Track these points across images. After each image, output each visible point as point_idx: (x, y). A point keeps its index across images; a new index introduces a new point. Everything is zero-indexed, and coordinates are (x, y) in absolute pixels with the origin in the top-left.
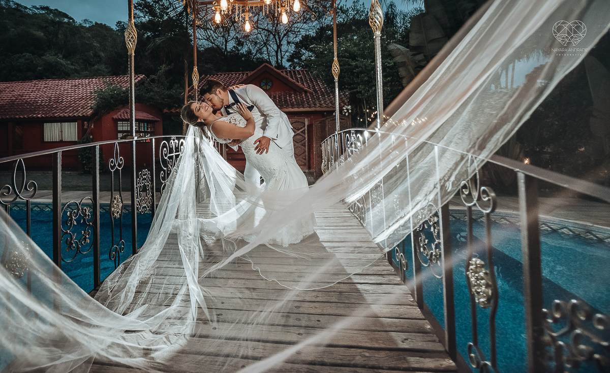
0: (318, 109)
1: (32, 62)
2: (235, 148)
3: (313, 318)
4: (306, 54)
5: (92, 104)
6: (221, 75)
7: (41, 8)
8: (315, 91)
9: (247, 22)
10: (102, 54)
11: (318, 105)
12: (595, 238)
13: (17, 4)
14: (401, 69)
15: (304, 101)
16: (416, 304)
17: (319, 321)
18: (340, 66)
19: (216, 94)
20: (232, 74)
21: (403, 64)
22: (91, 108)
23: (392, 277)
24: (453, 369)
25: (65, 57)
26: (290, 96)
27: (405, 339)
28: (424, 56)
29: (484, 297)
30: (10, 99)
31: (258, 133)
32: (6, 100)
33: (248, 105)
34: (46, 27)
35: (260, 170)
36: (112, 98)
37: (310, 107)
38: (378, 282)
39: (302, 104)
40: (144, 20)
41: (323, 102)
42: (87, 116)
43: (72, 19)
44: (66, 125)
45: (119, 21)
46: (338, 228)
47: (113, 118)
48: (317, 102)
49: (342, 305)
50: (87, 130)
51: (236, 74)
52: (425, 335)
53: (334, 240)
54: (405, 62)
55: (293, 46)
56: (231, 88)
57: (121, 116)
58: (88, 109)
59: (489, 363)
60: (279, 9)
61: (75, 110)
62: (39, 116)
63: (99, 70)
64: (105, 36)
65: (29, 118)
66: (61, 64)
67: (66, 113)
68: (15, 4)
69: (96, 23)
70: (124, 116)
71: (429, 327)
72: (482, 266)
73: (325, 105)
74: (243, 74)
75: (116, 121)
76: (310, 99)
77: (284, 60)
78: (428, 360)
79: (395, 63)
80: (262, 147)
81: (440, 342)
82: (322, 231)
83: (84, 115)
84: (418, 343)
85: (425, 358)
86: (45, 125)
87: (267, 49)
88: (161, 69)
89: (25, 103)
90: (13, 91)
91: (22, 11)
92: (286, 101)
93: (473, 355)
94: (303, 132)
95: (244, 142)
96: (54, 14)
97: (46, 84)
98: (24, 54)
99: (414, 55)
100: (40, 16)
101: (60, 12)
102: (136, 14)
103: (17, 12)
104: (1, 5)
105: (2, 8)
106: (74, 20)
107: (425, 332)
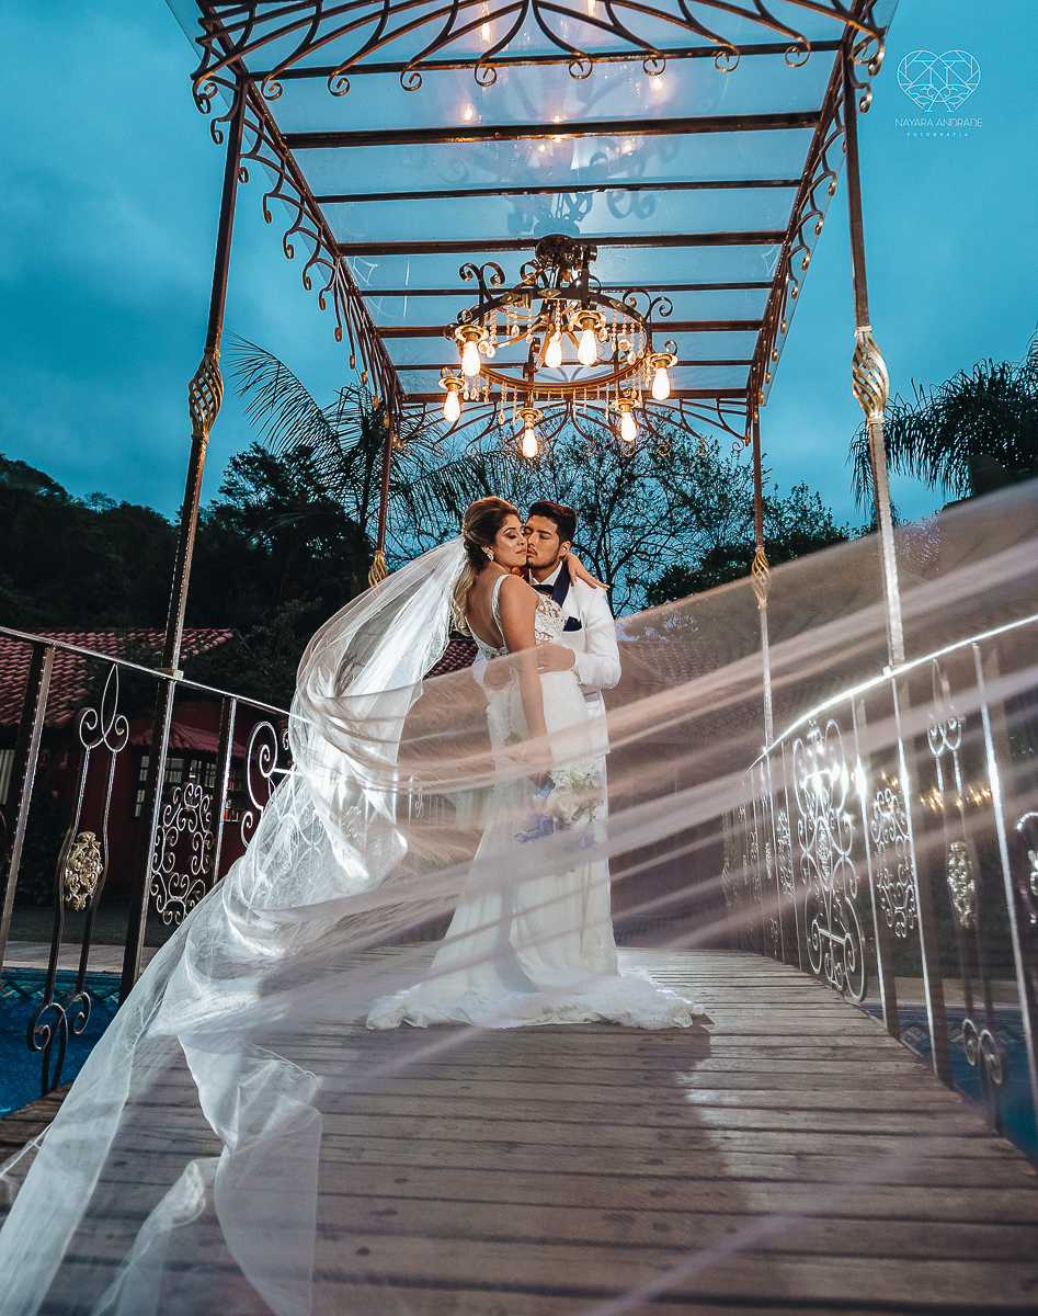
40: (253, 499)
43: (61, 489)
55: (643, 592)
58: (60, 710)
64: (144, 537)
69: (125, 506)
75: (138, 753)
96: (14, 472)
101: (30, 470)
102: (235, 483)
106: (64, 494)
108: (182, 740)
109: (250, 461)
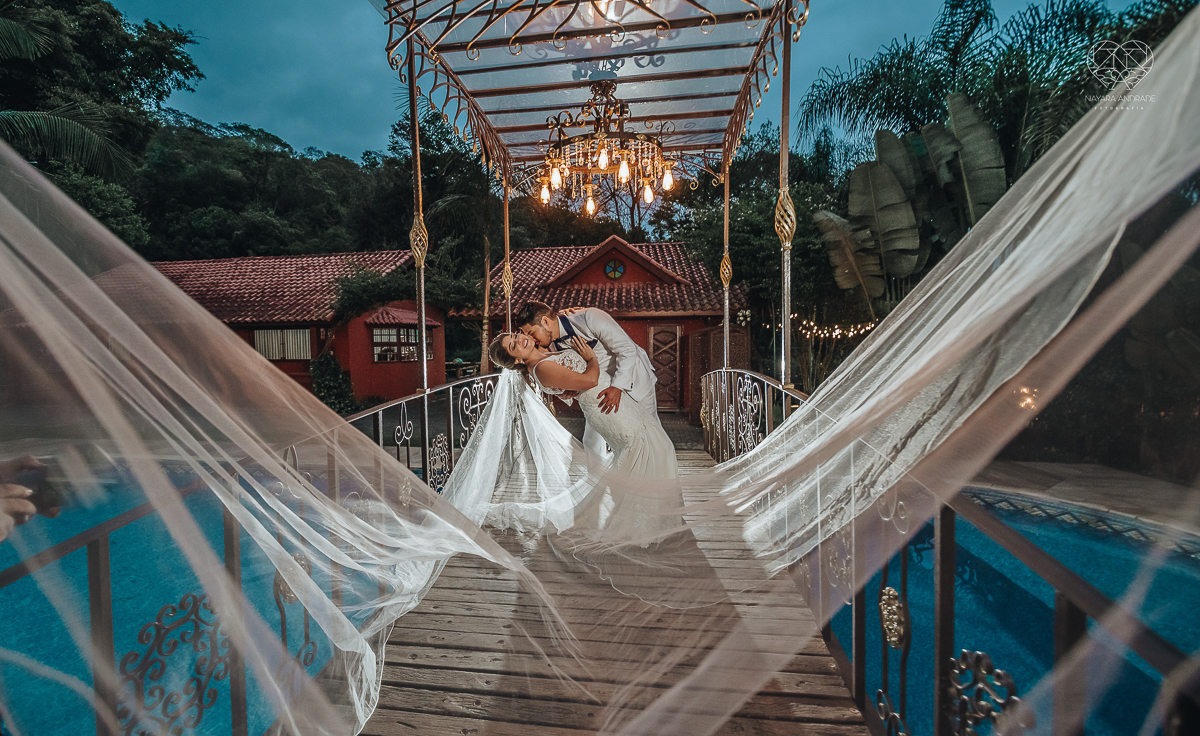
0: (698, 313)
1: (225, 221)
2: (569, 402)
4: (681, 211)
5: (332, 300)
6: (541, 251)
7: (235, 127)
8: (694, 280)
9: (590, 199)
10: (343, 210)
11: (698, 306)
13: (195, 121)
14: (832, 254)
15: (676, 299)
16: (821, 635)
19: (541, 325)
20: (559, 251)
21: (837, 245)
22: (331, 307)
23: (791, 596)
24: (858, 720)
25: (278, 213)
26: (654, 292)
27: (801, 682)
29: (895, 636)
30: (197, 291)
31: (604, 382)
33: (589, 339)
34: (245, 162)
35: (606, 436)
36: (364, 291)
37: (684, 310)
39: (672, 305)
40: (409, 152)
42: (325, 320)
43: (288, 146)
44: (290, 334)
45: (367, 152)
47: (365, 322)
48: (697, 301)
50: (324, 341)
51: (565, 250)
52: (827, 676)
54: (840, 242)
56: (562, 312)
57: (378, 318)
58: (327, 309)
59: (897, 715)
60: (641, 181)
61: (305, 310)
62: (248, 319)
63: (336, 235)
64: (344, 176)
66: (273, 225)
67: (290, 315)
68: (191, 121)
69: (329, 155)
70: (383, 318)
72: (896, 598)
73: (709, 307)
74: (577, 250)
75: (371, 327)
76: (686, 296)
77: (643, 223)
78: (827, 708)
79: (823, 244)
80: (609, 403)
81: (846, 685)
83: (320, 320)
84: (818, 686)
85: (824, 706)
86: (257, 332)
87: (617, 203)
88: (443, 244)
89: (223, 298)
90: (202, 276)
91: (203, 133)
92: (646, 298)
93: (881, 704)
94: (673, 348)
95: (583, 395)
96: (258, 136)
97: (254, 264)
98: (211, 208)
99: (856, 230)
100: (235, 141)
101: (267, 135)
102: (397, 143)
103: (194, 136)
104: (167, 121)
105: (169, 127)
106: (291, 150)
107: (827, 673)
108: (394, 318)
109: (402, 127)
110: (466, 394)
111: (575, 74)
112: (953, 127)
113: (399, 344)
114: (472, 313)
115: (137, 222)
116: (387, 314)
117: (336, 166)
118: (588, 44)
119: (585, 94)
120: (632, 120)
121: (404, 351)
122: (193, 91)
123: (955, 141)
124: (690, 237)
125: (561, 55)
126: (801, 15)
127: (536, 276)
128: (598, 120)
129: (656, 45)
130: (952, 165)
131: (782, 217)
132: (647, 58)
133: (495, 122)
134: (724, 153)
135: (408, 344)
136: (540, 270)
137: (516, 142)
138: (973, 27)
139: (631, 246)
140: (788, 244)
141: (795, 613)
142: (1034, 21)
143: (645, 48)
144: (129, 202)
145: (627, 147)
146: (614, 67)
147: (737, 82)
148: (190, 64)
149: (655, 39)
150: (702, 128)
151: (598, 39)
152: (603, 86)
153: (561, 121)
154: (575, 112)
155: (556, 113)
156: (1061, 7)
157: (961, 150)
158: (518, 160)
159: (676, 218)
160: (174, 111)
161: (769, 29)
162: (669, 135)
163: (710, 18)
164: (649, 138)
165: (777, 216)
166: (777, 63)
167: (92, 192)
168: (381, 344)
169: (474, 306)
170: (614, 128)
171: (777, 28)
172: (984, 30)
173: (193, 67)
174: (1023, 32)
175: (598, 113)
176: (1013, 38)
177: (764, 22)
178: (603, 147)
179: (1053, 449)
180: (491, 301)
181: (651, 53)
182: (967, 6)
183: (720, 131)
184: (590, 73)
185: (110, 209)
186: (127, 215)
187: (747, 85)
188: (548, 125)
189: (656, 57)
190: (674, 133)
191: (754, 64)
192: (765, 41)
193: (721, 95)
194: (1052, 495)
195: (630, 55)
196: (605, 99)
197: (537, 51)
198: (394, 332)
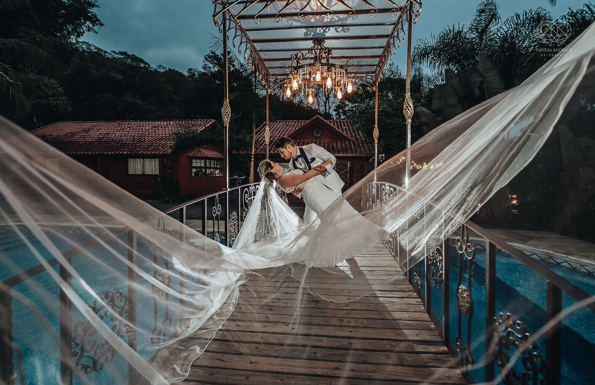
0: (358, 155)
1: (113, 101)
3: (358, 321)
4: (349, 105)
5: (171, 144)
6: (280, 122)
7: (120, 53)
8: (356, 139)
9: (310, 96)
10: (177, 98)
11: (359, 151)
12: (555, 262)
13: (98, 48)
16: (426, 311)
17: (362, 323)
18: (379, 131)
20: (289, 122)
21: (427, 123)
22: (171, 148)
23: (411, 293)
24: (446, 352)
25: (141, 98)
26: (337, 144)
27: (418, 334)
28: (443, 118)
30: (97, 137)
32: (94, 137)
34: (125, 71)
36: (188, 140)
37: (352, 153)
38: (402, 296)
39: (346, 151)
40: (213, 70)
41: (362, 149)
42: (167, 154)
43: (148, 64)
44: (148, 161)
45: (190, 69)
46: (374, 255)
47: (188, 156)
48: (358, 149)
49: (377, 312)
50: (166, 165)
51: (292, 122)
53: (372, 265)
57: (195, 154)
58: (168, 149)
60: (336, 88)
61: (156, 149)
62: (125, 153)
63: (172, 111)
64: (178, 81)
65: (116, 154)
66: (139, 104)
67: (148, 151)
68: (96, 48)
69: (170, 69)
70: (198, 154)
71: (433, 326)
73: (364, 152)
74: (298, 122)
75: (191, 159)
76: (353, 147)
77: (331, 110)
78: (431, 347)
79: (420, 123)
81: (439, 336)
82: (363, 258)
83: (164, 154)
84: (426, 336)
85: (429, 346)
86: (129, 160)
87: (318, 100)
89: (112, 141)
90: (100, 129)
91: (102, 55)
92: (333, 147)
93: (458, 343)
94: (346, 172)
96: (131, 58)
97: (129, 124)
98: (105, 94)
99: (435, 117)
100: (119, 60)
101: (137, 58)
102: (206, 65)
103: (98, 56)
104: (82, 48)
105: (84, 51)
106: (149, 66)
107: (431, 330)
108: (203, 154)
109: (210, 57)
110: (246, 192)
111: (305, 34)
112: (481, 69)
113: (206, 167)
114: (244, 152)
115: (65, 100)
116: (200, 152)
117: (173, 75)
118: (313, 20)
119: (310, 44)
120: (333, 58)
121: (208, 171)
122: (97, 33)
123: (481, 75)
124: (355, 117)
125: (299, 24)
126: (418, 11)
127: (278, 134)
128: (316, 57)
129: (346, 22)
130: (480, 87)
131: (407, 107)
132: (341, 28)
133: (263, 55)
134: (375, 76)
135: (210, 168)
136: (280, 132)
137: (274, 66)
138: (490, 22)
139: (326, 121)
140: (410, 121)
141: (413, 301)
142: (518, 21)
143: (340, 23)
144: (61, 90)
145: (331, 71)
146: (325, 31)
147: (383, 42)
148: (97, 18)
149: (346, 19)
150: (365, 64)
151: (318, 17)
152: (319, 41)
153: (298, 57)
154: (305, 52)
155: (295, 52)
156: (530, 15)
157: (485, 80)
158: (273, 75)
159: (346, 109)
160: (86, 43)
161: (400, 17)
162: (350, 66)
163: (375, 10)
164: (341, 67)
165: (405, 107)
166: (404, 34)
167: (41, 83)
168: (196, 167)
169: (246, 149)
170: (324, 61)
171: (404, 17)
172: (494, 24)
173: (98, 20)
174: (513, 26)
175: (316, 54)
176: (508, 28)
177: (399, 14)
178: (318, 70)
179: (527, 224)
180: (255, 146)
181: (343, 26)
182: (487, 12)
183: (374, 65)
184: (312, 33)
185: (50, 93)
186: (59, 96)
187: (388, 43)
188: (292, 58)
189: (345, 28)
190: (353, 65)
191: (392, 33)
192: (398, 23)
193: (376, 48)
194: (528, 246)
195: (333, 26)
196: (319, 47)
197: (287, 21)
198: (203, 161)
